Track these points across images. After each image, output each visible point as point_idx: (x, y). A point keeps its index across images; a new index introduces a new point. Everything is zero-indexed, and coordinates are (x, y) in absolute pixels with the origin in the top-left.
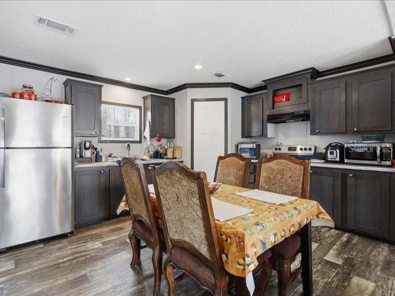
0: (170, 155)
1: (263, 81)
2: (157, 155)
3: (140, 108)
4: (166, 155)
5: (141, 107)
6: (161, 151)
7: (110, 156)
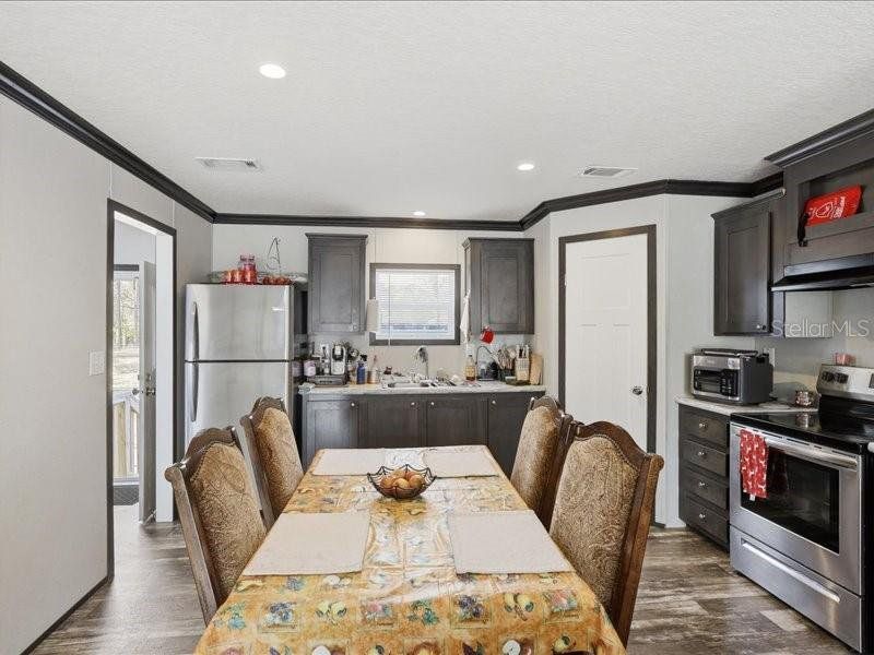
0: (521, 374)
1: (769, 158)
2: (495, 372)
3: (457, 268)
4: (512, 372)
5: (459, 266)
6: (503, 364)
7: (387, 373)
